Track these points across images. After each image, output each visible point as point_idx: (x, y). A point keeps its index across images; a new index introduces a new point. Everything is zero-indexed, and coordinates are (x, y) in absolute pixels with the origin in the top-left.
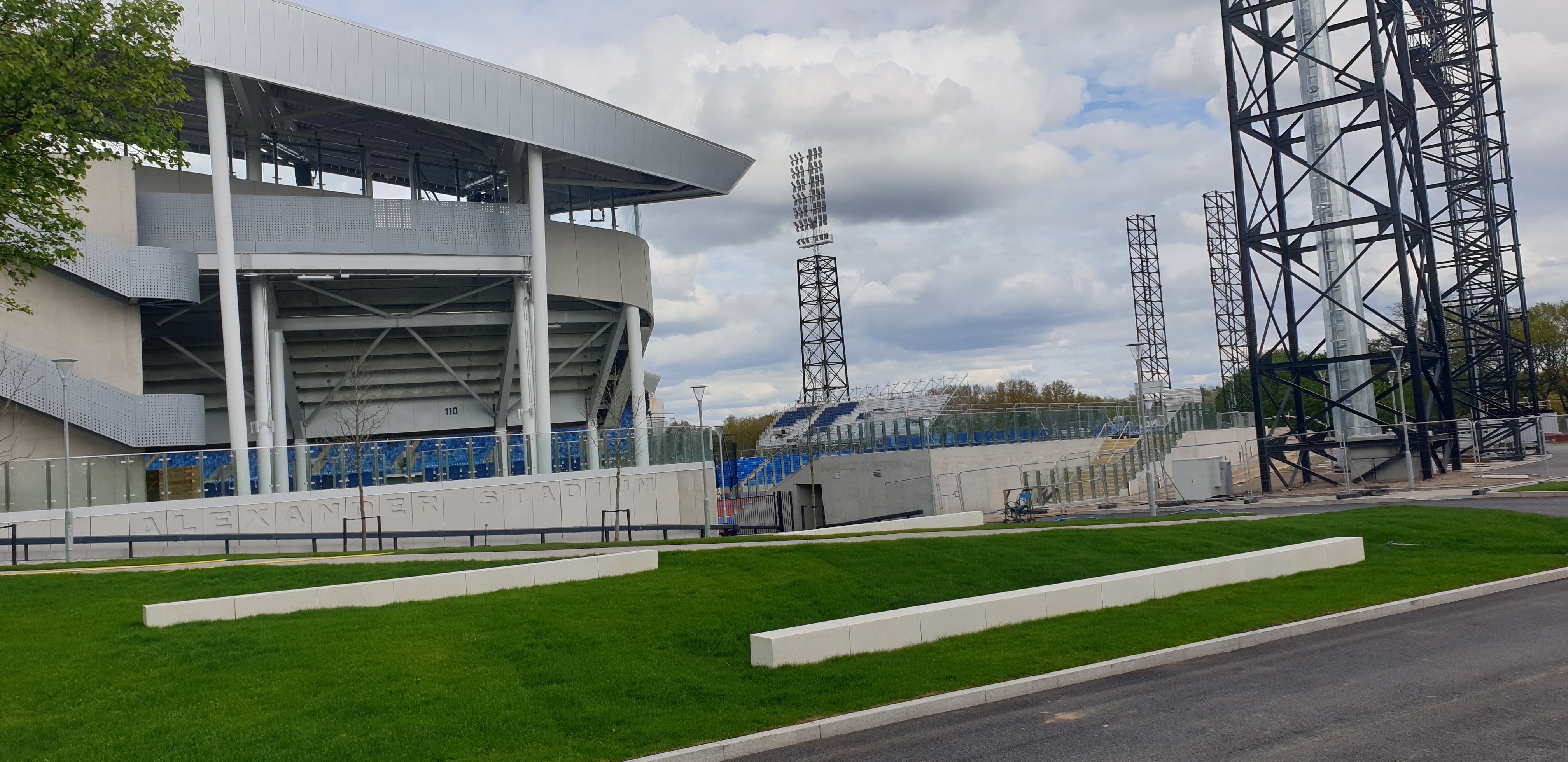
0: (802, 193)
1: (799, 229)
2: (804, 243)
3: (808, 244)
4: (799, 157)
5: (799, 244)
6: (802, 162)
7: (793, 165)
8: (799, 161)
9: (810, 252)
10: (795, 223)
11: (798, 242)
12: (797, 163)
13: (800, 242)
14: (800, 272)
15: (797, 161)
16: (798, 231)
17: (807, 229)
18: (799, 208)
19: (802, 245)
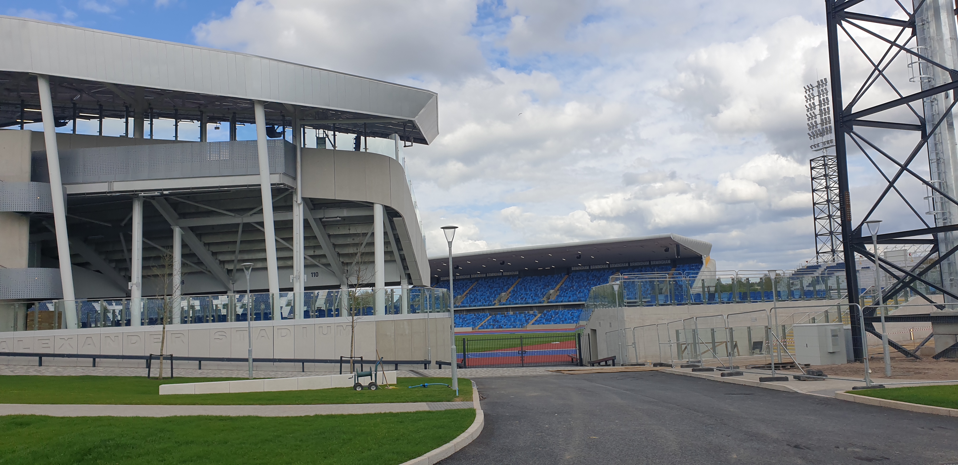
0: (813, 112)
1: (812, 137)
2: (815, 147)
3: (819, 148)
4: (811, 87)
5: (812, 148)
6: (813, 90)
7: (806, 93)
8: (811, 90)
9: (820, 154)
10: (809, 134)
11: (811, 147)
12: (810, 92)
13: (813, 147)
14: (812, 168)
15: (809, 90)
16: (811, 139)
17: (817, 137)
18: (811, 123)
19: (814, 149)
